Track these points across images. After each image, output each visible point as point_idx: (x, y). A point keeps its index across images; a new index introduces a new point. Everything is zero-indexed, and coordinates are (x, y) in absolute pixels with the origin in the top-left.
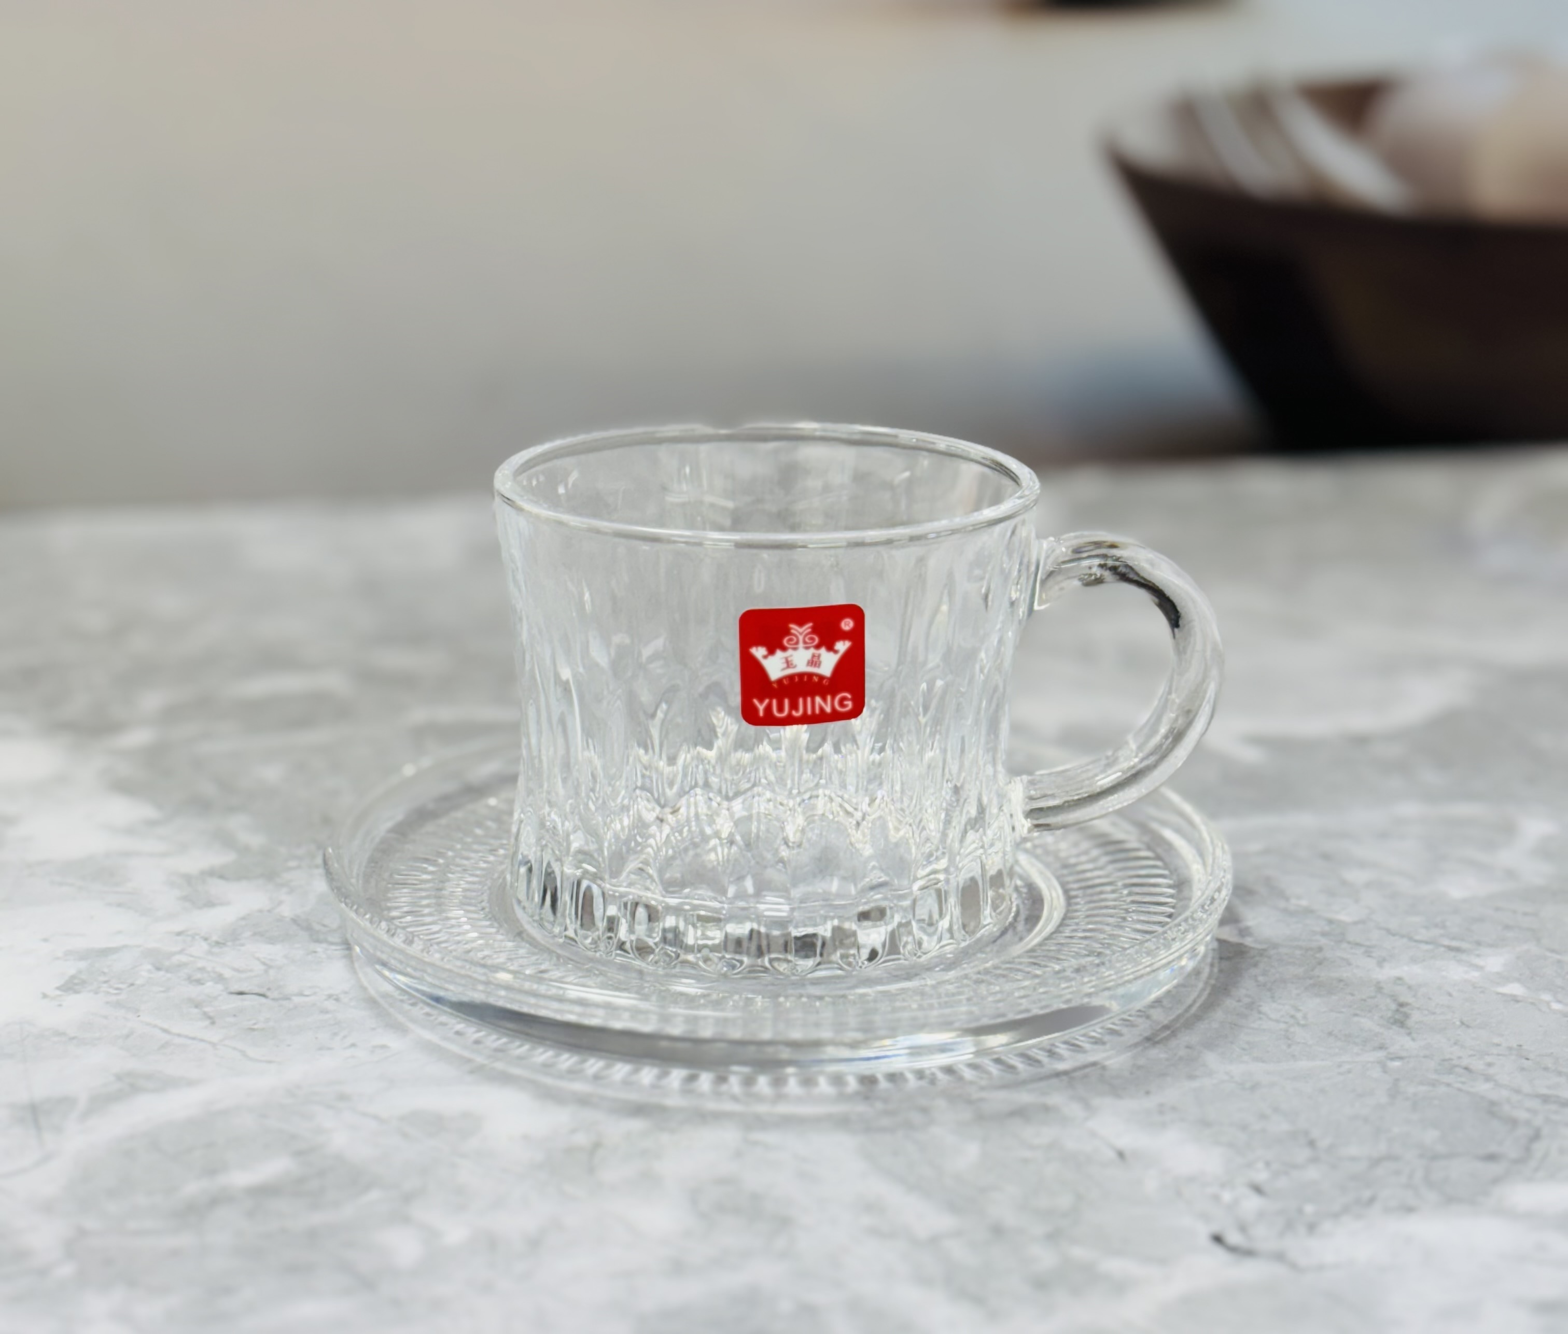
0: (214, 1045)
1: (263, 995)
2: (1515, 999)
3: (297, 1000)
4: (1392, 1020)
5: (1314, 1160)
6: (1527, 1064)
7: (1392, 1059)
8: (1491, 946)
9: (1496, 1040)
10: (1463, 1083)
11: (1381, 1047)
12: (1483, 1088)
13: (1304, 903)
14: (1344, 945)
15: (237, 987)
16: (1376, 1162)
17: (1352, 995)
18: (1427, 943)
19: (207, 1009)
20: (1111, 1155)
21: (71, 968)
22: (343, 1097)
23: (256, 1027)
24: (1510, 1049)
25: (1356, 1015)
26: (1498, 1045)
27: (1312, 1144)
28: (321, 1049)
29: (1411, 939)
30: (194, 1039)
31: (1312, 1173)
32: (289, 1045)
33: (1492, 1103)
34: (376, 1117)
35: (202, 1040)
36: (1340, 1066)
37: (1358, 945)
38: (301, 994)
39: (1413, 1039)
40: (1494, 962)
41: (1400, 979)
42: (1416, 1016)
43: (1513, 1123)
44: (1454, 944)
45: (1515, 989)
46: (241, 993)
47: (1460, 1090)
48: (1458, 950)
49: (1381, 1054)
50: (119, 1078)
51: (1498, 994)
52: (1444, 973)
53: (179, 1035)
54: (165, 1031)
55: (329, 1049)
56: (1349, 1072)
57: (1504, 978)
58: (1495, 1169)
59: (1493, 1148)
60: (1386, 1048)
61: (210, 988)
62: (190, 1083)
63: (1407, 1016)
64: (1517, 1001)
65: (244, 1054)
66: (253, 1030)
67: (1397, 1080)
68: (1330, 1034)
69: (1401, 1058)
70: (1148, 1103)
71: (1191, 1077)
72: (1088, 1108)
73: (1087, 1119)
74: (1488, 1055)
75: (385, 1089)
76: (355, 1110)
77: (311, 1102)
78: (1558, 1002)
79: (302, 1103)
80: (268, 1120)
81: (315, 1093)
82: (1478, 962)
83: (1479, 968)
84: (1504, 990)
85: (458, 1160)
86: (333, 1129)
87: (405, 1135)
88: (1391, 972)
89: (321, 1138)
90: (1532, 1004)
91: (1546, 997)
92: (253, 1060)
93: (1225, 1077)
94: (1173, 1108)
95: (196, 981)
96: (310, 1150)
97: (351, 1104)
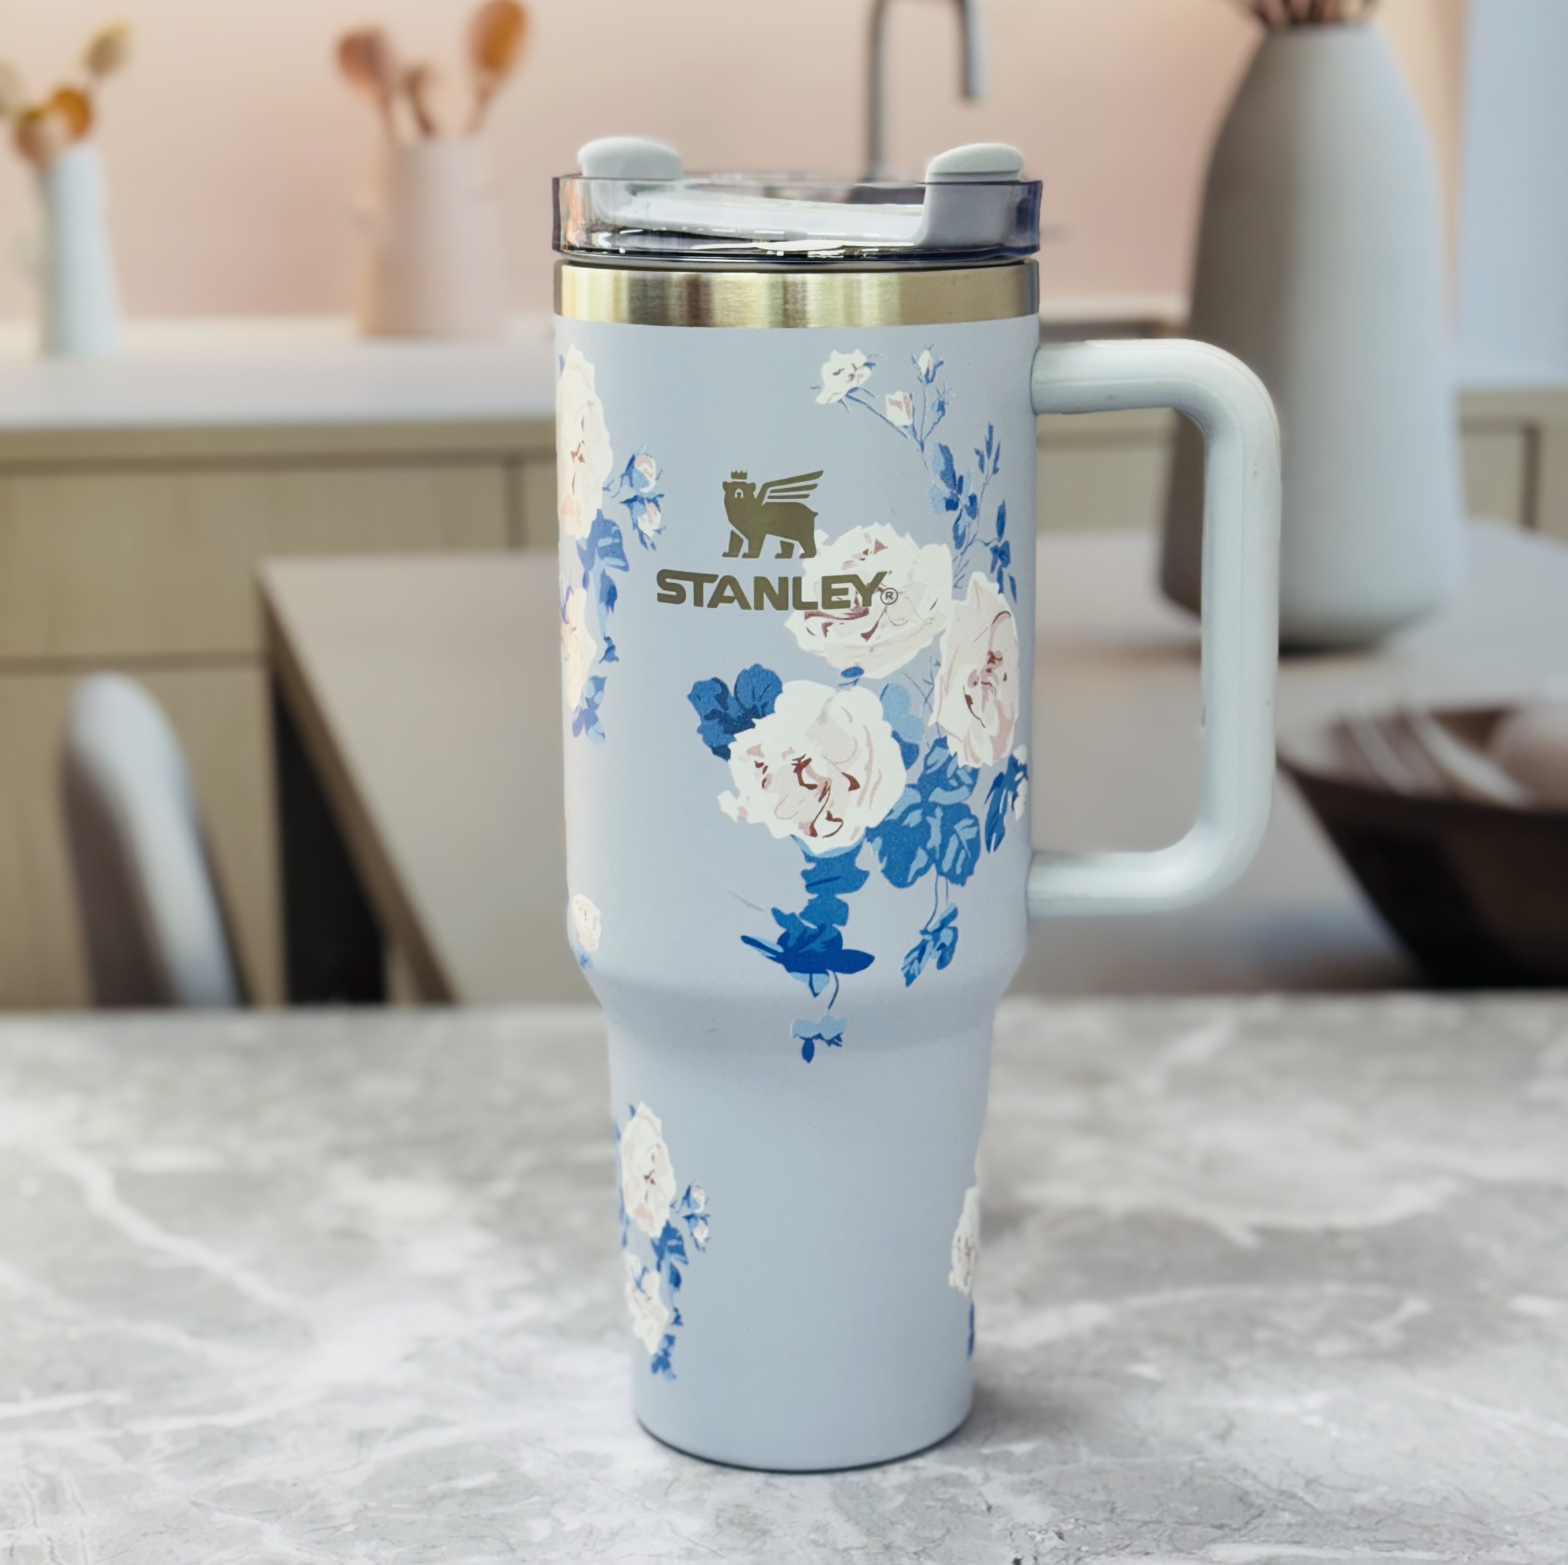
1: (516, 1370)
2: (1310, 1427)
5: (1106, 1520)
7: (1200, 1460)
12: (1247, 1483)
16: (1146, 1523)
17: (1203, 1417)
19: (482, 1378)
20: (984, 1507)
22: (540, 1439)
24: (1282, 1459)
27: (1113, 1510)
31: (1100, 1528)
33: (1246, 1493)
34: (554, 1453)
40: (1315, 1401)
41: (1242, 1409)
42: (1236, 1434)
43: (1251, 1505)
45: (1315, 1421)
46: (505, 1369)
48: (1294, 1390)
51: (1301, 1423)
52: (1275, 1406)
53: (459, 1394)
55: (543, 1408)
57: (1313, 1412)
58: (1218, 1533)
59: (1225, 1521)
61: (489, 1364)
62: (455, 1424)
63: (1230, 1433)
65: (492, 1408)
66: (503, 1394)
70: (1026, 1477)
71: (1064, 1463)
72: (987, 1479)
73: (982, 1485)
74: (1265, 1462)
75: (568, 1436)
76: (544, 1449)
77: (521, 1440)
78: (1338, 1430)
79: (515, 1442)
80: (490, 1450)
81: (525, 1436)
82: (1304, 1399)
83: (1302, 1404)
84: (1307, 1420)
85: (591, 1482)
86: (527, 1458)
87: (567, 1464)
88: (1240, 1403)
89: (518, 1463)
90: (1320, 1431)
91: (1332, 1427)
92: (497, 1413)
93: (1084, 1465)
94: (1039, 1482)
95: (481, 1360)
96: (509, 1469)
97: (543, 1444)
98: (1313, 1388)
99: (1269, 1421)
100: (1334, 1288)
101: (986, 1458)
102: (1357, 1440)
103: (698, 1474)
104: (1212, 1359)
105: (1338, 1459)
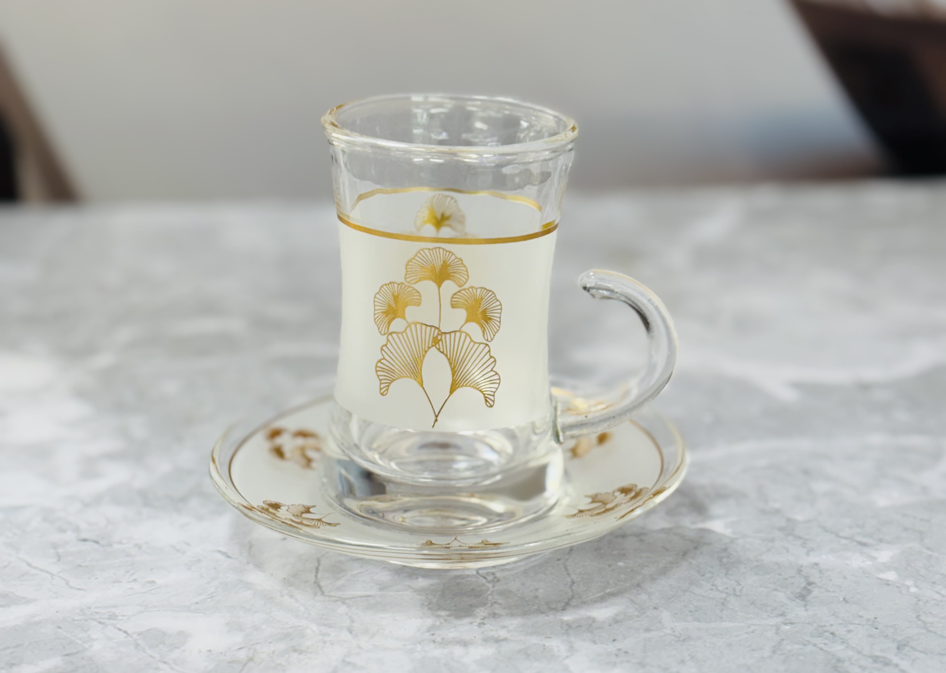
0: (52, 575)
1: (97, 542)
2: (887, 583)
3: (116, 546)
4: (798, 595)
7: (786, 624)
8: (889, 543)
9: (861, 613)
10: (825, 644)
11: (782, 615)
12: (838, 649)
13: (777, 505)
14: (791, 538)
15: (84, 536)
17: (780, 575)
18: (846, 538)
19: (60, 550)
22: (113, 617)
23: (83, 564)
24: (868, 620)
25: (776, 590)
26: (861, 617)
28: (114, 582)
29: (837, 536)
30: (42, 571)
32: (97, 578)
33: (839, 660)
34: (125, 632)
35: (47, 572)
36: (749, 627)
37: (800, 538)
38: (120, 543)
39: (806, 610)
40: (885, 555)
41: (816, 564)
42: (816, 592)
44: (864, 540)
45: (891, 576)
46: (85, 540)
47: (821, 649)
48: (864, 545)
49: (780, 619)
51: (878, 578)
52: (848, 562)
53: (35, 568)
54: (29, 565)
55: (120, 582)
56: (753, 631)
57: (887, 567)
60: (786, 616)
61: (70, 536)
62: (28, 601)
63: (810, 592)
64: (888, 585)
65: (67, 583)
66: (80, 566)
67: (783, 640)
68: (752, 603)
69: (792, 623)
70: (611, 648)
71: (647, 630)
72: (571, 649)
73: (567, 657)
74: (851, 624)
75: (141, 612)
76: (115, 627)
77: (93, 619)
78: (916, 586)
79: (86, 620)
80: (59, 630)
81: (97, 613)
82: (875, 554)
83: (874, 559)
84: (883, 576)
85: (161, 665)
86: (96, 639)
87: (137, 646)
88: (813, 559)
89: (86, 646)
90: (898, 587)
91: (909, 582)
92: (71, 587)
93: (669, 631)
94: (626, 652)
95: (62, 531)
96: (77, 653)
97: (115, 622)
98: (881, 541)
99: (845, 578)
101: (568, 628)
102: (937, 596)
103: (274, 652)
104: (777, 512)
105: (923, 618)
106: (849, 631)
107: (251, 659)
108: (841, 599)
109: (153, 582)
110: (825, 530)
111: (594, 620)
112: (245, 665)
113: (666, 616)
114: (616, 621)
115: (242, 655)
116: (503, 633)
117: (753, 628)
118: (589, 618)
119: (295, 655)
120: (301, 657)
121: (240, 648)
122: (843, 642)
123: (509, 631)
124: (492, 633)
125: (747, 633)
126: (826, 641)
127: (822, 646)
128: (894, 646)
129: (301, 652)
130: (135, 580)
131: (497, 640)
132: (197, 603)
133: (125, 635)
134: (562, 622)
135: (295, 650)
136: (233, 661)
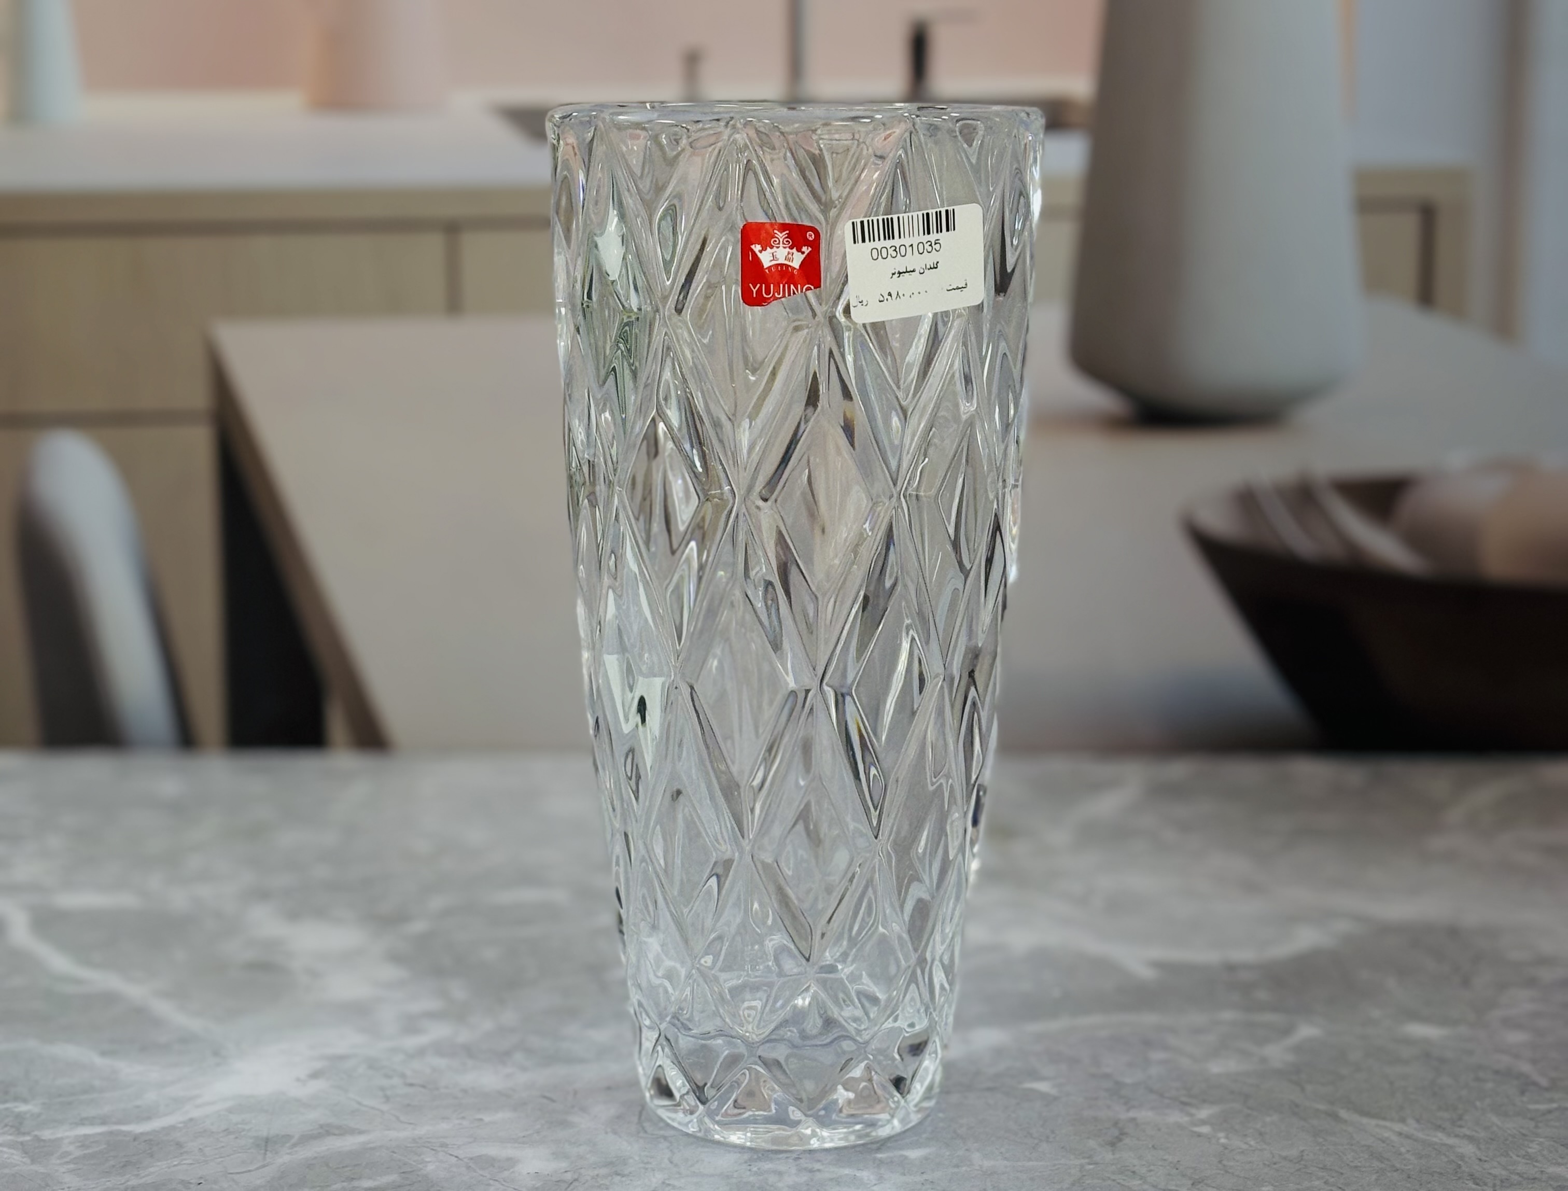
0: (382, 1112)
1: (423, 1086)
2: (1199, 1135)
3: (442, 1091)
4: (1109, 1143)
6: (1175, 1171)
7: (1089, 1164)
8: (1211, 1103)
9: (1166, 1157)
10: (1124, 1180)
11: (1088, 1158)
13: (1109, 1071)
14: (1115, 1098)
15: (410, 1081)
17: (1096, 1126)
18: (1169, 1099)
19: (388, 1093)
21: (318, 1065)
22: (444, 1145)
23: (412, 1104)
24: (1171, 1163)
25: (1088, 1138)
26: (1165, 1160)
28: (444, 1119)
29: (1162, 1097)
30: (372, 1109)
34: (456, 1157)
35: (377, 1110)
36: (1054, 1165)
37: (1124, 1098)
38: (446, 1088)
39: (1113, 1154)
40: (1204, 1113)
41: (1134, 1119)
42: (1127, 1141)
45: (1205, 1129)
46: (411, 1085)
47: (1119, 1183)
49: (1087, 1161)
50: (321, 1126)
51: (1190, 1131)
52: (1165, 1118)
53: (366, 1106)
54: (359, 1103)
55: (449, 1119)
56: (1058, 1169)
57: (1203, 1122)
60: (1092, 1158)
61: (396, 1081)
62: (361, 1132)
63: (1120, 1140)
65: (398, 1118)
66: (408, 1106)
67: (1084, 1176)
68: (1063, 1148)
69: (1096, 1164)
71: (957, 1166)
72: (881, 1179)
73: (875, 1185)
74: (1154, 1165)
75: (470, 1143)
76: (446, 1153)
77: (424, 1147)
78: (1227, 1138)
79: (419, 1147)
80: (395, 1155)
81: (429, 1142)
82: (1193, 1111)
83: (1191, 1115)
84: (1196, 1129)
85: (491, 1182)
86: (429, 1162)
87: (468, 1167)
88: (1132, 1114)
89: (420, 1166)
90: (1209, 1138)
91: (1221, 1135)
92: (402, 1122)
93: (978, 1168)
94: (932, 1182)
95: (388, 1076)
96: (411, 1172)
97: (446, 1149)
98: (1204, 1101)
99: (1159, 1130)
100: (1228, 1015)
102: (1245, 1147)
103: (597, 1175)
104: (1107, 1076)
105: (1225, 1162)
106: (1150, 1171)
107: (576, 1180)
108: (1150, 1146)
109: (481, 1120)
110: (1151, 1091)
111: (906, 1158)
112: (571, 1183)
113: (976, 1157)
114: (926, 1158)
115: (569, 1176)
116: (817, 1166)
117: (1057, 1167)
118: (902, 1156)
119: (618, 1178)
120: (624, 1179)
121: (566, 1172)
122: (1141, 1179)
123: (823, 1164)
124: (806, 1165)
125: (1051, 1170)
126: (1125, 1178)
127: (1121, 1181)
128: (1190, 1182)
129: (623, 1176)
130: (463, 1118)
131: (811, 1171)
132: (524, 1137)
133: (456, 1159)
134: (875, 1159)
135: (618, 1175)
136: (558, 1181)
